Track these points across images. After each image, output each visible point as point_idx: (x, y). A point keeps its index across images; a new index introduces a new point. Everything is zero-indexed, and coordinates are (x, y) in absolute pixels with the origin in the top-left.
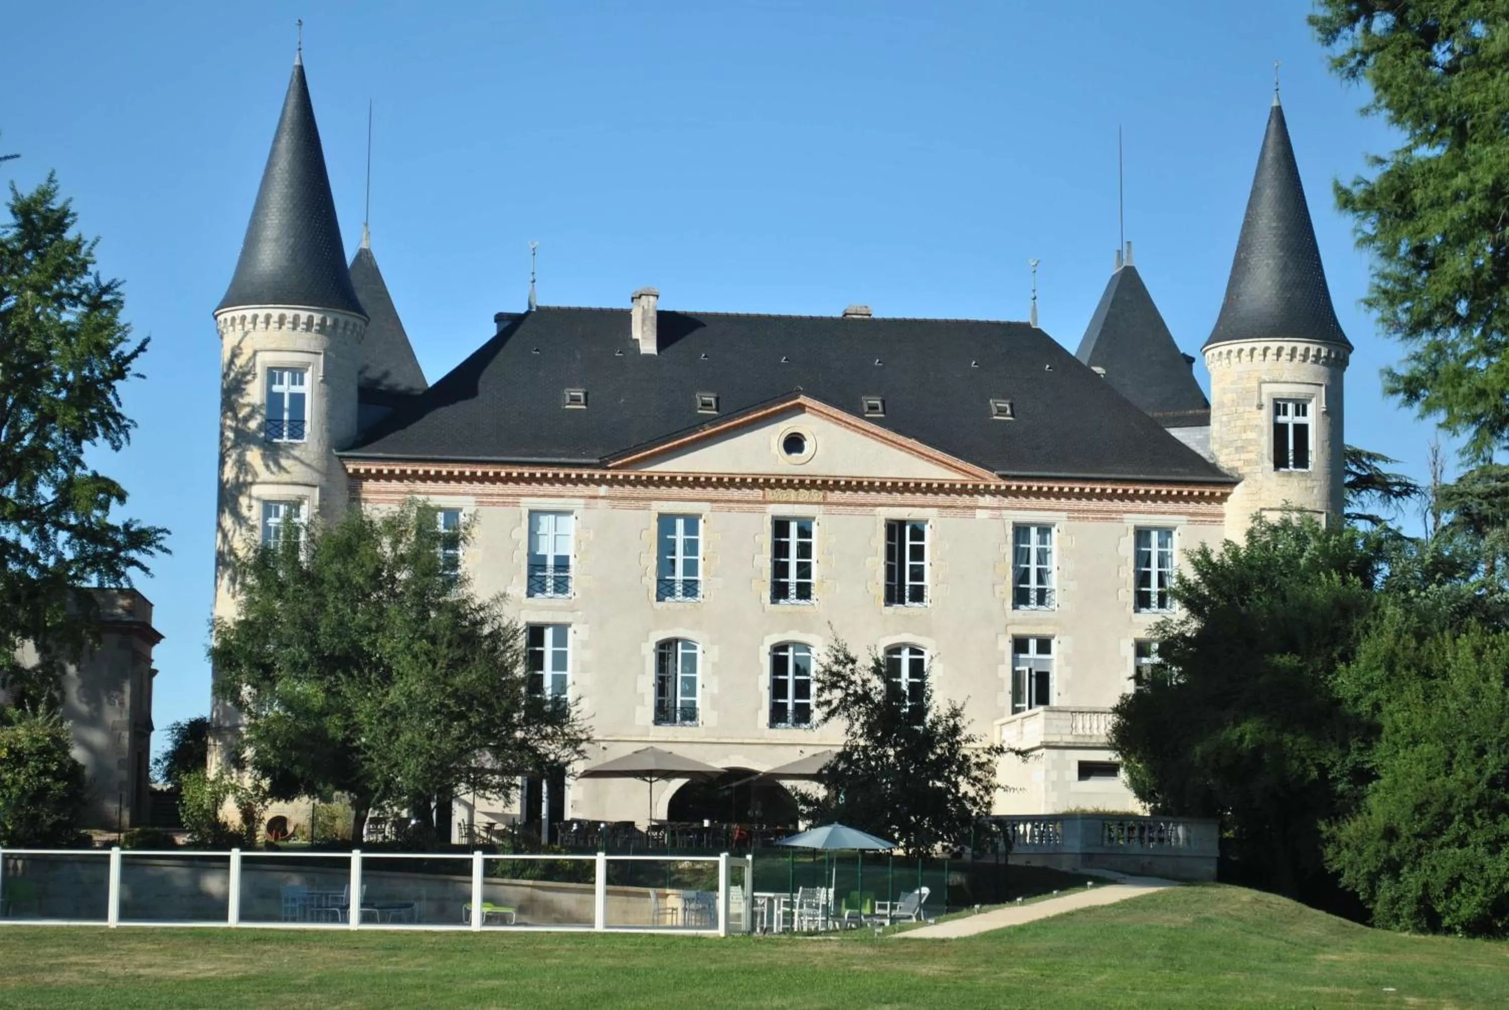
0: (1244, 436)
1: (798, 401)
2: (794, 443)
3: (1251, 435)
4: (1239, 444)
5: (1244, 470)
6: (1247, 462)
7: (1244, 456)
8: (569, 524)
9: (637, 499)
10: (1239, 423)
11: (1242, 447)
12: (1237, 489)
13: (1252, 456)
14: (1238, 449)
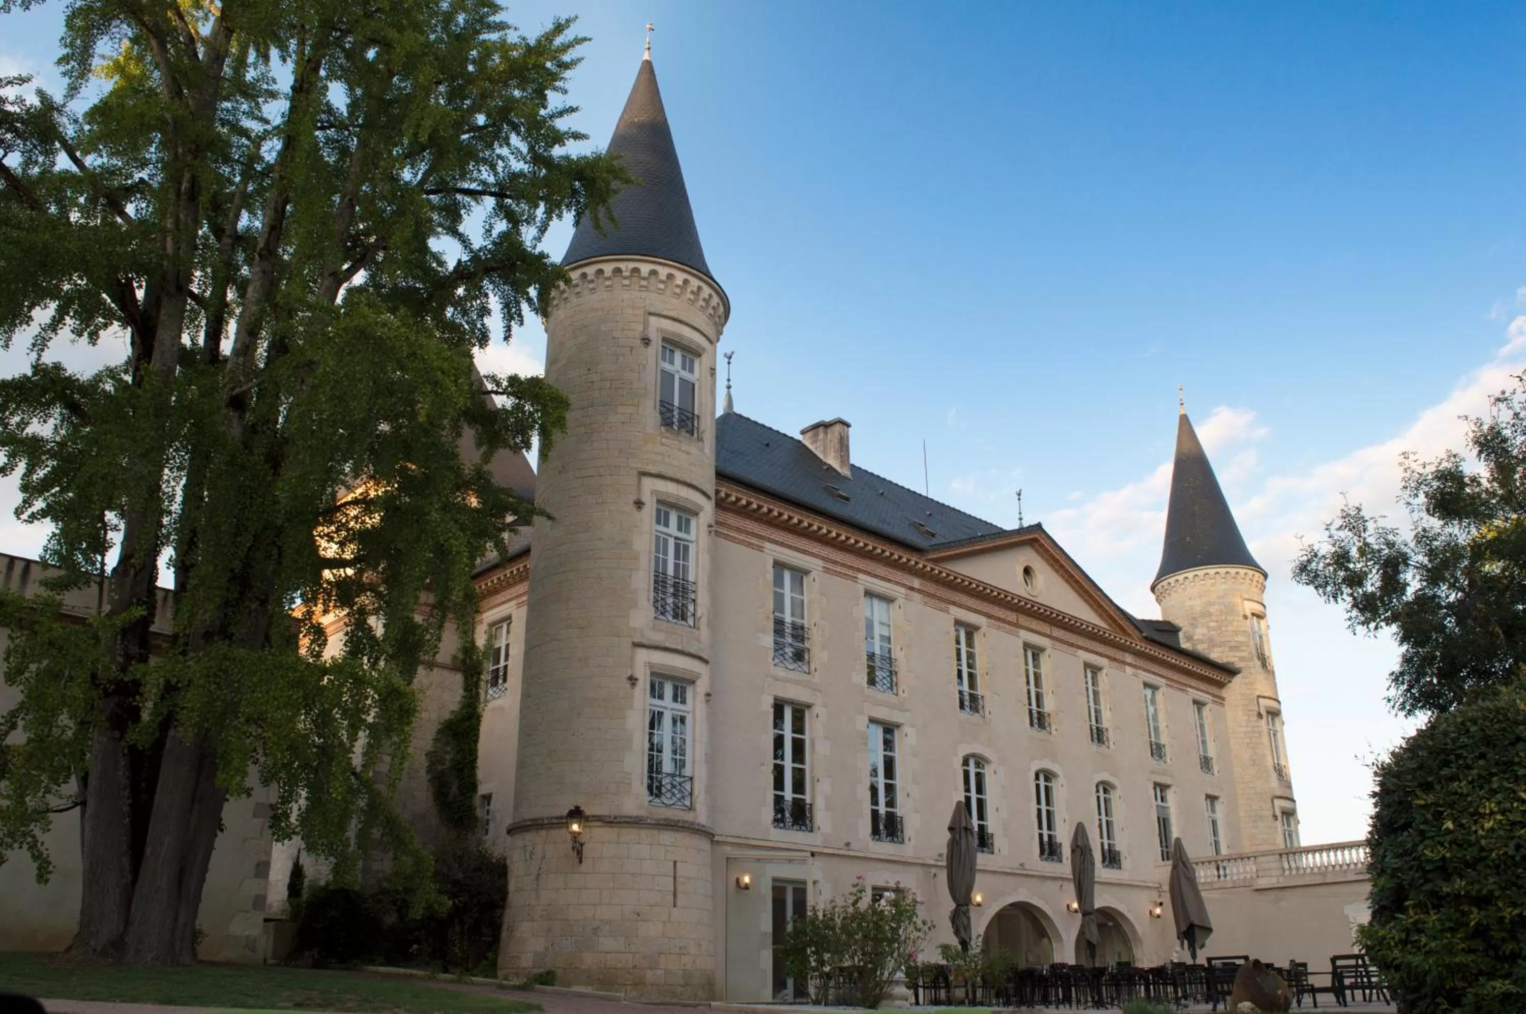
0: (1236, 639)
3: (1242, 638)
4: (1233, 644)
5: (1239, 665)
6: (1242, 659)
7: (1237, 654)
8: (894, 613)
10: (1230, 629)
11: (1236, 647)
12: (1237, 679)
13: (1244, 654)
14: (1232, 648)
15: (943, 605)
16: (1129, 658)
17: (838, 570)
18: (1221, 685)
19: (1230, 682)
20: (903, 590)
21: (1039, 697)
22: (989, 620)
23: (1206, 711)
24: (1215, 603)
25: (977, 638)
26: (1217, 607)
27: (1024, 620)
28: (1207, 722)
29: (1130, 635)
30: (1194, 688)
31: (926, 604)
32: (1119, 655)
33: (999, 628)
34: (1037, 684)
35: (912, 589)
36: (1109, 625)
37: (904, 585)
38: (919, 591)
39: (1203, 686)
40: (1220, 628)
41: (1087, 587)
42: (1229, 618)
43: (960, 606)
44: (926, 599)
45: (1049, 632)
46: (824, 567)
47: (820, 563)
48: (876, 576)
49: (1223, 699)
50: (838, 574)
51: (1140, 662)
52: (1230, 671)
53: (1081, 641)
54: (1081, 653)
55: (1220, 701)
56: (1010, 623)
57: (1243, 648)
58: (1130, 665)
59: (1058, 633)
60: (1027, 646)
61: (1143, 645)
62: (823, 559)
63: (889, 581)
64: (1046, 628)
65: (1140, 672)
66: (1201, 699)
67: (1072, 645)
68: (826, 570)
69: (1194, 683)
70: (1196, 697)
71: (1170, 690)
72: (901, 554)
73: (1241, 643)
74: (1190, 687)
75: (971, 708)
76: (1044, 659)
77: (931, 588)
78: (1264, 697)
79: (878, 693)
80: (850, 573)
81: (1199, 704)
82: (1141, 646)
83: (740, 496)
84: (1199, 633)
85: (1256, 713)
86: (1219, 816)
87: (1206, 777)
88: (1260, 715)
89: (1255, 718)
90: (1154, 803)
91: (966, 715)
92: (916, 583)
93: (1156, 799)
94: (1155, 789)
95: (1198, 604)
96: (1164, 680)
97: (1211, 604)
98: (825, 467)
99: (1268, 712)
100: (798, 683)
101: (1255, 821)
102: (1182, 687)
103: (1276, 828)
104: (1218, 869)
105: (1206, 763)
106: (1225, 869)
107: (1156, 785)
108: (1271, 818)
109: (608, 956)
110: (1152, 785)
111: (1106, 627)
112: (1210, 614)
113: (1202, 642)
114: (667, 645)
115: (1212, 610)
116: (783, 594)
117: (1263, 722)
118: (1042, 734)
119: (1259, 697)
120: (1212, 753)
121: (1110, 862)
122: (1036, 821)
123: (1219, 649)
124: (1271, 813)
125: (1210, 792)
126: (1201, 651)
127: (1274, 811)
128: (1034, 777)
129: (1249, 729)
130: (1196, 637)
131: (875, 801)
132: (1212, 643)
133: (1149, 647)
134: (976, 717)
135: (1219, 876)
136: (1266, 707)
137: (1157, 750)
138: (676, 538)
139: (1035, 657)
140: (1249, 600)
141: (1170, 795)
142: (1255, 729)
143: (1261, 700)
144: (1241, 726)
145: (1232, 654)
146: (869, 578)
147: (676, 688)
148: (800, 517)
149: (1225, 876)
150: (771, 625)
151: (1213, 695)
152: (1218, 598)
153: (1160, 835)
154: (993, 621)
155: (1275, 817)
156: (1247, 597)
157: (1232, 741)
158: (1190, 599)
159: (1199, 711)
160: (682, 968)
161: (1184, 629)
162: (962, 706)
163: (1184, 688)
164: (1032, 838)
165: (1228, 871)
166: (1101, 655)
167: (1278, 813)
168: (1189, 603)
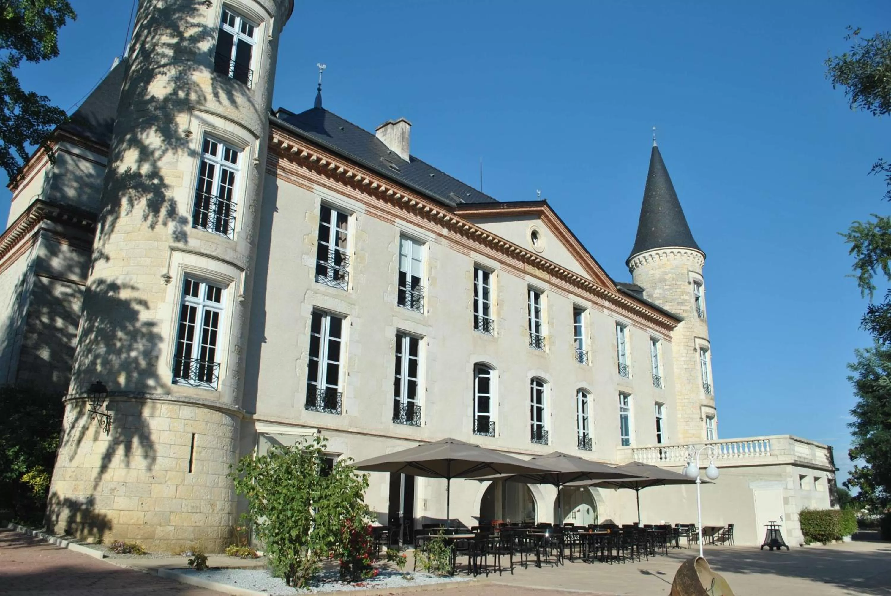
0: (682, 297)
1: (542, 208)
2: (534, 235)
3: (686, 297)
4: (680, 301)
5: (684, 315)
6: (685, 311)
7: (683, 308)
8: (424, 251)
9: (463, 245)
10: (678, 290)
11: (682, 303)
12: (681, 325)
13: (688, 308)
14: (678, 304)
15: (466, 250)
16: (606, 303)
17: (379, 214)
18: (670, 328)
19: (676, 326)
20: (433, 235)
21: (537, 325)
22: (502, 266)
23: (658, 344)
24: (669, 273)
25: (492, 278)
26: (670, 275)
27: (529, 268)
28: (659, 352)
29: (608, 287)
30: (652, 328)
31: (451, 248)
32: (599, 300)
33: (509, 272)
34: (537, 316)
35: (441, 235)
36: (593, 278)
37: (434, 232)
38: (446, 237)
39: (657, 328)
40: (671, 289)
41: (578, 250)
42: (679, 283)
43: (480, 253)
44: (452, 244)
45: (548, 279)
46: (366, 210)
47: (364, 206)
48: (411, 222)
49: (671, 338)
50: (378, 217)
51: (613, 307)
52: (677, 319)
53: (571, 288)
54: (571, 296)
55: (669, 339)
56: (518, 269)
57: (687, 304)
58: (607, 308)
59: (554, 280)
60: (530, 288)
61: (617, 295)
62: (366, 203)
63: (422, 227)
64: (545, 275)
65: (614, 313)
66: (655, 336)
67: (565, 290)
68: (369, 213)
69: (651, 325)
70: (653, 335)
71: (634, 328)
72: (432, 207)
73: (686, 300)
74: (649, 327)
75: (484, 329)
76: (543, 298)
77: (458, 237)
78: (699, 338)
79: (406, 311)
80: (389, 217)
81: (654, 341)
82: (616, 295)
83: (291, 143)
84: (657, 292)
85: (693, 348)
86: (664, 416)
87: (657, 390)
88: (695, 350)
89: (692, 352)
90: (619, 406)
91: (480, 333)
92: (445, 231)
93: (620, 403)
94: (620, 395)
95: (657, 273)
96: (630, 321)
97: (666, 273)
98: (389, 152)
99: (701, 349)
100: (334, 296)
101: (688, 421)
102: (643, 327)
103: (702, 426)
104: (661, 453)
105: (657, 380)
106: (666, 452)
107: (621, 393)
108: (699, 420)
109: (122, 513)
110: (618, 393)
111: (590, 278)
112: (665, 280)
113: (659, 299)
114: (202, 251)
115: (667, 277)
116: (329, 228)
117: (698, 354)
118: (537, 351)
119: (695, 337)
120: (661, 374)
121: (584, 445)
122: (529, 414)
123: (670, 304)
124: (699, 417)
125: (658, 400)
126: (658, 305)
127: (701, 415)
128: (530, 382)
129: (688, 359)
130: (655, 296)
131: (397, 393)
132: (666, 300)
133: (621, 297)
134: (485, 335)
135: (661, 458)
136: (700, 344)
137: (622, 369)
138: (222, 165)
139: (537, 297)
140: (692, 271)
141: (630, 399)
142: (692, 359)
143: (696, 339)
144: (683, 357)
145: (679, 307)
146: (404, 223)
147: (210, 289)
148: (346, 168)
149: (666, 458)
150: (315, 249)
151: (664, 335)
152: (672, 269)
153: (621, 428)
154: (505, 267)
155: (702, 419)
156: (691, 270)
157: (675, 367)
158: (652, 269)
159: (654, 344)
160: (194, 524)
161: (647, 290)
162: (476, 326)
163: (644, 328)
164: (526, 427)
165: (668, 455)
166: (586, 299)
167: (704, 417)
168: (651, 272)
